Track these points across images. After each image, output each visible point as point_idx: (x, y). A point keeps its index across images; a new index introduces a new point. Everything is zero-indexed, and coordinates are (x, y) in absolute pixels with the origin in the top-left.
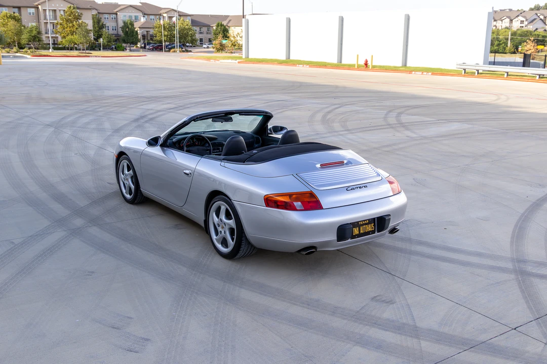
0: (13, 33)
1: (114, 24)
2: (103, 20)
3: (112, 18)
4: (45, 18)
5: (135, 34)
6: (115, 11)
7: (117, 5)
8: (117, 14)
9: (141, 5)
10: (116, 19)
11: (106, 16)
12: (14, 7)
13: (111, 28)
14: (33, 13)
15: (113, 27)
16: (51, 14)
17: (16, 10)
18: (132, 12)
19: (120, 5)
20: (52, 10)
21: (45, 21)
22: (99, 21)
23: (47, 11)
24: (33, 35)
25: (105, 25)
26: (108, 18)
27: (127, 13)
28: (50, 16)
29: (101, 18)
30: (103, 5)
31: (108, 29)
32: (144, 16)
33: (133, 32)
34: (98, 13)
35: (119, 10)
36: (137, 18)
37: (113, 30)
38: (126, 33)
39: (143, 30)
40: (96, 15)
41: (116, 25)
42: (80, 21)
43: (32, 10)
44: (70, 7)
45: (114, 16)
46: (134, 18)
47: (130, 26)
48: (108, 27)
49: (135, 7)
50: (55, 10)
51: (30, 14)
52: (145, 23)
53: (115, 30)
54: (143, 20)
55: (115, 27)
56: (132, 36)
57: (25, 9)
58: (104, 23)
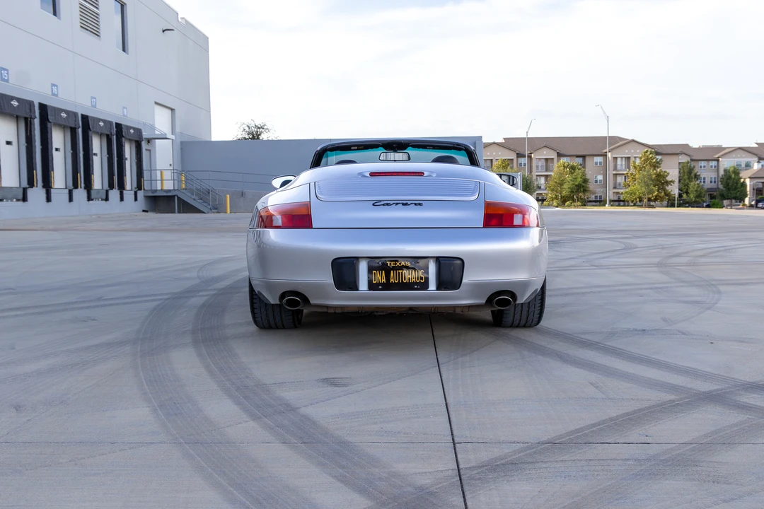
0: (556, 182)
1: (714, 175)
2: (697, 170)
3: (712, 166)
4: (615, 168)
5: (739, 185)
6: (717, 156)
7: (719, 149)
8: (718, 161)
9: (757, 146)
10: (717, 167)
11: (703, 164)
12: (578, 156)
13: (708, 180)
14: (600, 163)
15: (711, 178)
16: (624, 163)
17: (580, 160)
18: (741, 157)
19: (725, 148)
20: (625, 158)
21: (614, 172)
22: (691, 170)
23: (619, 160)
24: (577, 183)
25: (699, 175)
26: (704, 166)
27: (734, 158)
28: (622, 165)
29: (694, 167)
30: (699, 149)
31: (704, 182)
32: (758, 162)
33: (737, 183)
34: (692, 160)
35: (723, 155)
36: (748, 166)
37: (711, 182)
38: (727, 185)
39: (755, 181)
40: (688, 162)
41: (716, 176)
42: (658, 170)
43: (599, 159)
44: (647, 152)
45: (714, 163)
46: (743, 165)
47: (733, 176)
48: (704, 178)
49: (750, 150)
50: (629, 158)
51: (596, 163)
52: (759, 171)
53: (715, 182)
54: (756, 166)
55: (715, 178)
56: (736, 188)
57: (591, 158)
58: (698, 174)
